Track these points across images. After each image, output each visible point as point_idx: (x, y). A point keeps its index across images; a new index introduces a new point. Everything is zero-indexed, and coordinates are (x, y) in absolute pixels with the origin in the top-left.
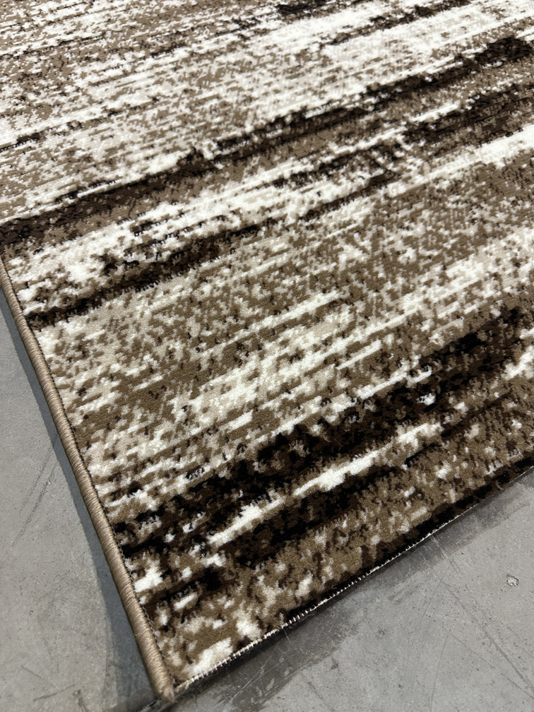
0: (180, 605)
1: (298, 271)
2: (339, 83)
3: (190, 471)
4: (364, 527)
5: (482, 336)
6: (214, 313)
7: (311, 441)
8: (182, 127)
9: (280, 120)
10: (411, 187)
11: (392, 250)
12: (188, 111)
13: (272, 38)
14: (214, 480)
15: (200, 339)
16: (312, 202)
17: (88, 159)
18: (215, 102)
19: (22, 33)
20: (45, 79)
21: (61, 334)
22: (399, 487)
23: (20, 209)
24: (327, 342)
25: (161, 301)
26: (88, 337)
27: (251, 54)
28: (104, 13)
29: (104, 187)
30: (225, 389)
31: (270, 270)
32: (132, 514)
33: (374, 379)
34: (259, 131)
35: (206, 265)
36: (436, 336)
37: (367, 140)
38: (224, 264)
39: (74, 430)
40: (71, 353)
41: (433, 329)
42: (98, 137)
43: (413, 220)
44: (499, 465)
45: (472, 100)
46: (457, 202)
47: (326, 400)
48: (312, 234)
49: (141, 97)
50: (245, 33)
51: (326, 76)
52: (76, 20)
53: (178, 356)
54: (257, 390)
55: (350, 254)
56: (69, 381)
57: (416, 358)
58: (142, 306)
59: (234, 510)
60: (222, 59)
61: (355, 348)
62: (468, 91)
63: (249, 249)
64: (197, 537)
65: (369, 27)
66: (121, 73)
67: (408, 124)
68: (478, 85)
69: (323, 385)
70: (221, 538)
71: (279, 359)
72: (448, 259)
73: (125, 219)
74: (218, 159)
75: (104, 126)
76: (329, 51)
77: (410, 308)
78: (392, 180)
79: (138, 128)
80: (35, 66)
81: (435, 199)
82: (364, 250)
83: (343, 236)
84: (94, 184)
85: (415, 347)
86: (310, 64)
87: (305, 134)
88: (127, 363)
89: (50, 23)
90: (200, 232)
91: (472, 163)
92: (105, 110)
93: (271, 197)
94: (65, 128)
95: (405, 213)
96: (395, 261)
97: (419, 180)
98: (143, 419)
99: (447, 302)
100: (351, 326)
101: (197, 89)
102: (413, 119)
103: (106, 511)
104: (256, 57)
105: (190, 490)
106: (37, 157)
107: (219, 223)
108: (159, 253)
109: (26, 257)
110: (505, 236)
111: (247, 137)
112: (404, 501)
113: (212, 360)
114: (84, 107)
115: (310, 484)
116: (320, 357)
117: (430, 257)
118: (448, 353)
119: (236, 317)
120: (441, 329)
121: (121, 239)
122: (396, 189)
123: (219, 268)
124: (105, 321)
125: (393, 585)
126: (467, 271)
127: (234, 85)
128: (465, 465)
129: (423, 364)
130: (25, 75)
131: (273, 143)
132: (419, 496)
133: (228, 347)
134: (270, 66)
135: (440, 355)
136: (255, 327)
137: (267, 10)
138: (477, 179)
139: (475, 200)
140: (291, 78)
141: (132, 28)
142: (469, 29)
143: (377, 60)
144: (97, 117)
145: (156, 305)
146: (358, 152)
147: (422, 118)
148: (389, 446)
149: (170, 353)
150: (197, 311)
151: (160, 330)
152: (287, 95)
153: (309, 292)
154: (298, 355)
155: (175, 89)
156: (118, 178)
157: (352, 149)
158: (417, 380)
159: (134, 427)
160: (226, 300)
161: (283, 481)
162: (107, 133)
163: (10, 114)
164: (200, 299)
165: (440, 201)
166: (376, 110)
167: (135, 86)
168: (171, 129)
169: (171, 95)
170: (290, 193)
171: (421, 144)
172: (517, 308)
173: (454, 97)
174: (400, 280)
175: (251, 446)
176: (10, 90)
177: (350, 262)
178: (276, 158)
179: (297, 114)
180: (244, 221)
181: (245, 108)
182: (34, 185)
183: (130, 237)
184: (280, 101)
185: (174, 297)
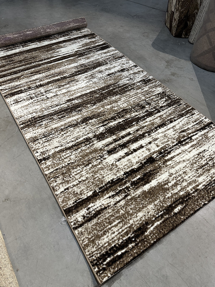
0: (101, 273)
1: (113, 216)
2: (119, 172)
3: (100, 253)
4: (124, 260)
5: (142, 228)
6: (101, 225)
7: (117, 247)
8: (92, 185)
9: (109, 182)
10: (132, 197)
11: (128, 211)
12: (93, 181)
13: (107, 160)
14: (103, 254)
15: (99, 230)
16: (115, 201)
17: (77, 193)
18: (98, 178)
19: (60, 161)
20: (67, 174)
21: (78, 231)
22: (129, 254)
23: (67, 206)
24: (118, 230)
25: (93, 224)
26: (82, 231)
27: (103, 165)
28: (75, 155)
29: (81, 200)
30: (104, 239)
31: (109, 216)
32: (93, 260)
33: (126, 236)
34: (106, 185)
35: (99, 216)
36: (135, 228)
37: (124, 186)
38: (102, 216)
39: (83, 247)
40: (80, 234)
41: (134, 226)
42: (78, 188)
43: (132, 204)
44: (143, 250)
45: (143, 175)
46: (139, 200)
47: (119, 240)
48: (115, 208)
49: (84, 178)
50: (102, 159)
51: (117, 170)
52: (70, 157)
53: (96, 234)
54: (108, 239)
55: (122, 212)
56: (81, 239)
57: (132, 232)
58: (90, 225)
59: (106, 259)
60: (98, 167)
61: (123, 231)
62: (142, 172)
63: (105, 212)
64: (102, 263)
65: (124, 156)
66: (80, 172)
67: (131, 182)
68: (144, 171)
69: (118, 238)
70: (105, 263)
71: (111, 233)
72: (137, 212)
73: (85, 207)
74: (99, 192)
75: (79, 185)
76: (117, 163)
77: (131, 222)
78: (128, 196)
79: (85, 185)
80: (64, 171)
82: (124, 211)
83: (120, 208)
84: (79, 199)
85: (132, 230)
86: (114, 167)
87: (114, 185)
88: (89, 235)
89: (65, 158)
90: (97, 209)
91: (142, 190)
92: (79, 182)
93: (108, 201)
94: (72, 186)
95: (130, 203)
96: (129, 213)
97: (133, 195)
98: (92, 245)
99: (137, 221)
100: (122, 227)
101: (94, 175)
102: (132, 180)
103: (89, 260)
104: (104, 166)
105: (100, 256)
106: (68, 194)
107: (100, 207)
108: (92, 214)
109: (71, 216)
110: (147, 207)
111: (104, 186)
112: (129, 256)
113: (101, 234)
114: (75, 181)
115: (117, 254)
116: (117, 233)
117: (134, 212)
118: (137, 231)
119: (104, 226)
120: (136, 226)
121: (85, 212)
122: (129, 197)
123: (101, 217)
124: (85, 228)
125: (128, 268)
126: (140, 214)
127: (101, 173)
128: (138, 250)
129: (133, 233)
130: (63, 173)
131: (108, 188)
132: (131, 255)
133: (103, 232)
134: (107, 168)
135: (135, 231)
136: (107, 228)
137: (105, 152)
138: (143, 194)
139: (142, 199)
140: (110, 171)
141: (81, 159)
142: (143, 155)
143: (126, 165)
144: (77, 183)
145: (92, 224)
146: (123, 189)
147: (134, 180)
148: (128, 247)
149: (95, 233)
150: (98, 225)
151: (93, 229)
152: (110, 176)
153: (115, 220)
154: (114, 233)
155: (90, 175)
156: (83, 198)
157: (121, 188)
158: (132, 236)
159: (91, 247)
160: (102, 223)
161: (113, 254)
162: (80, 187)
163: (62, 183)
164: (98, 223)
165: (136, 199)
166: (126, 178)
167: (83, 175)
168: (91, 185)
169: (90, 177)
170: (111, 200)
171: (133, 187)
172: (148, 222)
173: (140, 174)
174: (130, 217)
175: (108, 249)
176: (61, 177)
177: (122, 213)
178: (109, 191)
179: (112, 180)
180: (104, 207)
181: (103, 179)
182: (69, 200)
183: (87, 211)
184: (109, 177)
185: (94, 223)
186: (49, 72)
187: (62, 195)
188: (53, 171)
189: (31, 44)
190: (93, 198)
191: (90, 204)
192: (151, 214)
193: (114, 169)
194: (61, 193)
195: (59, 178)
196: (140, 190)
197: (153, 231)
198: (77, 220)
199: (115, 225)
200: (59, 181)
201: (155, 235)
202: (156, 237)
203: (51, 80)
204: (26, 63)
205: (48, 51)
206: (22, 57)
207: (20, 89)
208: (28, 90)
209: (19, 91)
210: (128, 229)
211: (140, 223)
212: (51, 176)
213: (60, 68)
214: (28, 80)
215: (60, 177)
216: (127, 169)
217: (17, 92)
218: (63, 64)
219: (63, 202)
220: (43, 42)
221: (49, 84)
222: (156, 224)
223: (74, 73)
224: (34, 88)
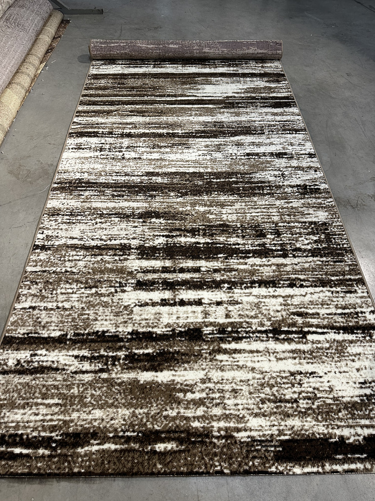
1: (58, 389)
2: (126, 325)
4: (13, 466)
5: (81, 436)
6: (30, 390)
7: (21, 439)
8: (70, 322)
9: (98, 332)
10: (109, 377)
11: (85, 396)
12: (76, 317)
13: (124, 296)
15: (21, 397)
16: (79, 369)
17: (40, 323)
18: (86, 316)
19: (59, 262)
20: (51, 285)
22: (28, 462)
23: (14, 332)
24: (47, 415)
25: (21, 381)
27: (112, 300)
28: (86, 262)
29: (36, 335)
30: (16, 414)
31: (52, 385)
33: (48, 432)
34: (89, 334)
35: (38, 375)
36: (71, 429)
37: (113, 353)
38: (42, 377)
41: (73, 426)
42: (48, 315)
43: (99, 389)
44: (52, 471)
46: (116, 389)
47: (33, 431)
48: (70, 379)
49: (69, 305)
50: (118, 290)
51: (125, 320)
52: (77, 262)
53: (14, 398)
54: (22, 418)
55: (75, 391)
57: (62, 432)
58: (17, 379)
60: (102, 298)
61: (51, 420)
62: (161, 346)
63: (52, 375)
65: (158, 303)
67: (131, 352)
69: (36, 426)
71: (33, 413)
72: (96, 407)
73: (32, 350)
74: (70, 339)
75: (52, 312)
76: (136, 310)
77: (73, 417)
78: (106, 372)
79: (59, 317)
80: (52, 279)
81: (112, 385)
82: (79, 391)
83: (78, 384)
84: (35, 333)
85: (64, 429)
86: (125, 312)
87: (99, 342)
88: (3, 394)
89: (69, 260)
90: (45, 364)
91: (134, 377)
92: (57, 306)
93: (71, 361)
95: (100, 385)
96: (83, 400)
97: (114, 376)
99: (84, 420)
100: (56, 414)
101: (86, 308)
104: (113, 302)
106: (29, 316)
107: (51, 363)
108: (31, 366)
109: (4, 350)
110: (118, 408)
111: (83, 335)
112: (26, 466)
113: (19, 404)
114: (53, 302)
115: (12, 449)
116: (42, 418)
117: (92, 404)
118: (70, 435)
119: (34, 395)
120: (75, 427)
121: (26, 356)
122: (104, 375)
123: (40, 378)
124: (7, 380)
125: (10, 482)
126: (98, 413)
127: (97, 311)
128: (45, 466)
129: (61, 435)
130: (48, 281)
131: (88, 341)
133: (25, 402)
134: (113, 308)
135: (67, 434)
136: (35, 400)
137: (133, 281)
138: (129, 384)
139: (122, 391)
140: (114, 316)
141: (89, 273)
143: (146, 320)
144: (53, 307)
145: (20, 381)
146: (107, 356)
147: (136, 351)
148: (35, 451)
150: (27, 388)
151: (15, 389)
154: (37, 415)
155: (81, 305)
156: (42, 334)
157: (106, 354)
158: (56, 438)
160: (35, 388)
161: (8, 445)
162: (51, 315)
163: (34, 295)
164: (30, 384)
165: (113, 386)
166: (127, 342)
167: (71, 299)
168: (67, 322)
169: (77, 307)
170: (76, 363)
171: (126, 362)
172: (98, 433)
173: (155, 347)
174: (79, 407)
175: (9, 432)
176: (40, 286)
177: (72, 393)
178: (84, 347)
179: (104, 332)
180: (57, 366)
181: (92, 323)
182: (23, 326)
183: (29, 357)
184: (105, 324)
185: (25, 381)
186: (158, 118)
187: (21, 313)
188: (38, 270)
189: (168, 65)
190: (53, 343)
191: (42, 349)
192: (113, 424)
193: (122, 315)
194: (21, 309)
195: (38, 285)
196: (132, 374)
197: (94, 454)
198: (6, 361)
199: (49, 404)
200: (34, 290)
201: (90, 462)
202: (89, 467)
203: (150, 132)
204: (138, 93)
205: (184, 83)
206: (139, 83)
207: (96, 130)
208: (107, 135)
209: (94, 132)
210: (61, 423)
211: (85, 426)
212: (29, 277)
213: (179, 118)
214: (119, 120)
215: (40, 284)
216: (143, 327)
217: (90, 133)
218: (190, 112)
219: (12, 324)
220: (190, 67)
221: (142, 137)
222: (106, 446)
223: (193, 133)
224: (117, 136)
